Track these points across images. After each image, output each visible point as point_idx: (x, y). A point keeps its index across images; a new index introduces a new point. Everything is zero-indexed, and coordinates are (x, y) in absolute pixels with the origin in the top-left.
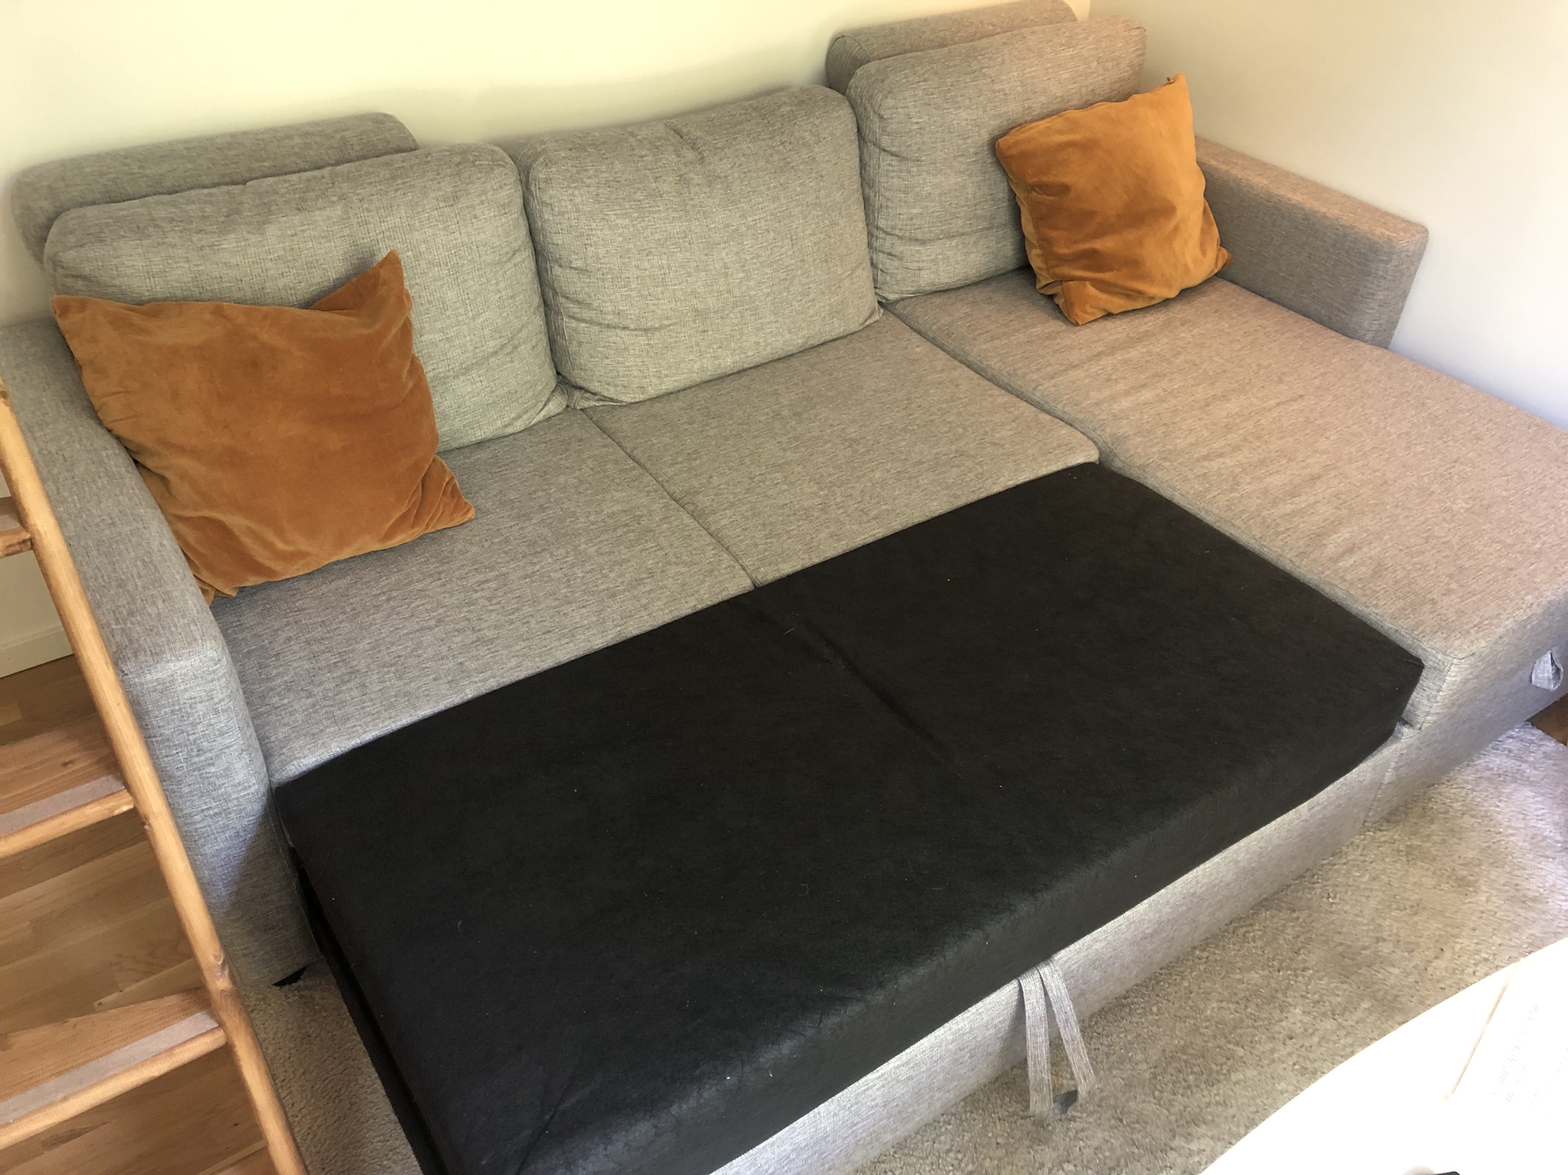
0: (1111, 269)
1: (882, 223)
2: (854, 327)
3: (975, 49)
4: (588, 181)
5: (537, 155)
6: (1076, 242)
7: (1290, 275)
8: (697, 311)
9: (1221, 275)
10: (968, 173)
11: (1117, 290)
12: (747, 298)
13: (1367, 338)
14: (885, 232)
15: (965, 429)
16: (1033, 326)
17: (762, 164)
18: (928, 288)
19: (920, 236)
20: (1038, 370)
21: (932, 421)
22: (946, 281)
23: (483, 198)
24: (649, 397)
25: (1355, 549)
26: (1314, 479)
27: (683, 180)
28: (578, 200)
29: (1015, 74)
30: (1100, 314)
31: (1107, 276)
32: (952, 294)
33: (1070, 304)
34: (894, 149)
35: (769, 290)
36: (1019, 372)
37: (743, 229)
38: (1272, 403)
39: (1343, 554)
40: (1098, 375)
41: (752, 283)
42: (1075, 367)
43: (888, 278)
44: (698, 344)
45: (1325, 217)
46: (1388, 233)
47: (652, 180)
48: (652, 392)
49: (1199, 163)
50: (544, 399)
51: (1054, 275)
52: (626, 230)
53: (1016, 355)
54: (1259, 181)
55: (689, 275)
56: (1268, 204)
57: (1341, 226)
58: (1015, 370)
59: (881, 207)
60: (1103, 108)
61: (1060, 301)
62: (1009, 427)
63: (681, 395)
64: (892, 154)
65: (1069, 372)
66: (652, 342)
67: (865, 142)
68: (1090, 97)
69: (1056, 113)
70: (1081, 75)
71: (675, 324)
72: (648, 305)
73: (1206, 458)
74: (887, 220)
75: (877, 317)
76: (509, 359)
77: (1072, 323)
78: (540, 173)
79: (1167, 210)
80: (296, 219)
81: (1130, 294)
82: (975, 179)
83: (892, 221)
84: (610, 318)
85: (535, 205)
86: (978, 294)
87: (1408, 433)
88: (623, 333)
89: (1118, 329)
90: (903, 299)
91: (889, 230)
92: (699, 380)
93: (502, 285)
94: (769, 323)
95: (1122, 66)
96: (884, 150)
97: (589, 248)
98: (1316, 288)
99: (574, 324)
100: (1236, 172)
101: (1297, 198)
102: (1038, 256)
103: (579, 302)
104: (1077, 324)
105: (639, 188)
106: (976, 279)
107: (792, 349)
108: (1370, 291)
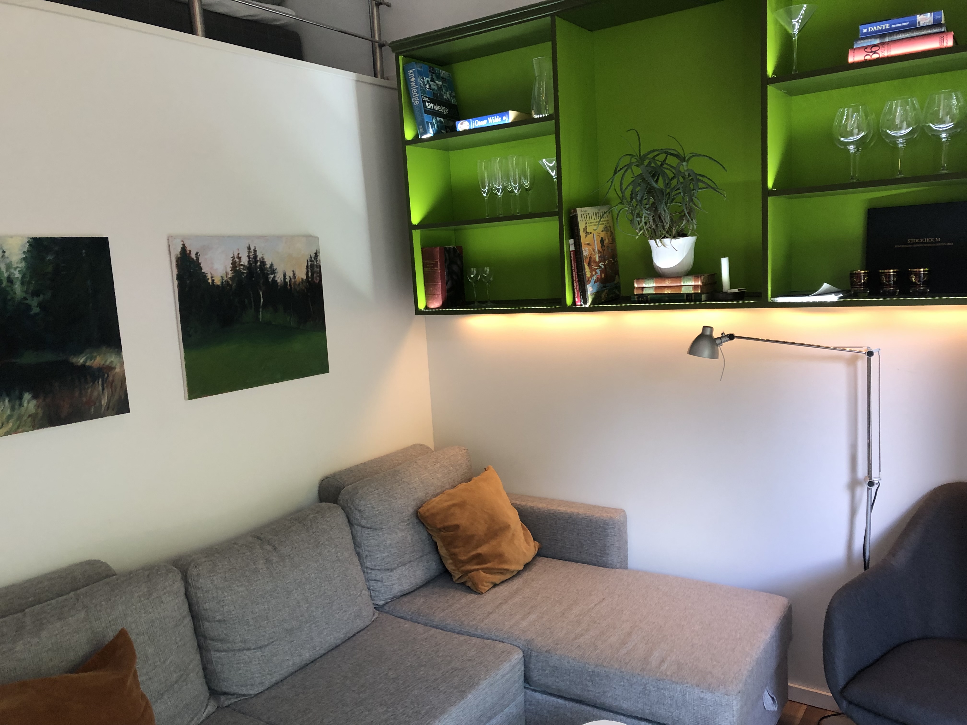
0: (490, 562)
1: (368, 564)
2: (368, 623)
3: (395, 471)
4: (220, 571)
5: (190, 564)
6: (469, 552)
7: (572, 546)
8: (287, 630)
9: (539, 554)
10: (406, 530)
11: (496, 571)
12: (312, 617)
13: (618, 567)
14: (372, 569)
15: (451, 657)
16: (461, 599)
17: (306, 545)
18: (399, 594)
19: (390, 567)
20: (474, 619)
21: (432, 657)
22: (408, 588)
23: (165, 591)
24: (266, 688)
25: (664, 659)
26: (630, 634)
27: (268, 561)
28: (216, 582)
29: (417, 479)
30: (491, 585)
31: (488, 565)
32: (412, 594)
33: (475, 584)
34: (369, 526)
35: (322, 611)
36: (465, 623)
37: (304, 580)
38: (592, 605)
39: (661, 664)
40: (505, 614)
41: (313, 609)
42: (491, 613)
43: (377, 593)
44: (289, 649)
45: (579, 514)
46: (609, 515)
47: (252, 564)
48: (267, 684)
49: (512, 504)
50: (205, 705)
51: (462, 572)
52: (243, 593)
53: (459, 615)
54: (542, 506)
55: (280, 611)
56: (550, 515)
57: (588, 516)
58: (462, 622)
59: (367, 556)
60: (462, 486)
61: (469, 584)
62: (473, 650)
63: (285, 682)
64: (368, 528)
65: (490, 616)
66: (265, 654)
67: (353, 525)
68: (453, 484)
69: (442, 492)
70: (446, 474)
71: (277, 640)
72: (260, 632)
73: (575, 638)
74: (371, 562)
75: (377, 615)
76: (185, 683)
77: (479, 593)
78: (193, 572)
79: (507, 527)
80: (58, 625)
81: (502, 572)
82: (410, 532)
83: (374, 562)
84: (239, 645)
85: (192, 590)
86: (426, 591)
87: (659, 603)
88: (246, 653)
89: (503, 591)
90: (387, 603)
91: (373, 567)
92: (293, 671)
93: (178, 639)
94: (324, 629)
95: (463, 467)
96: (364, 527)
97: (225, 607)
98: (586, 549)
99: (218, 654)
100: (530, 504)
101: (562, 509)
102: (450, 564)
103: (221, 640)
104: (482, 593)
105: (247, 570)
106: (422, 584)
107: (339, 641)
108: (612, 543)
